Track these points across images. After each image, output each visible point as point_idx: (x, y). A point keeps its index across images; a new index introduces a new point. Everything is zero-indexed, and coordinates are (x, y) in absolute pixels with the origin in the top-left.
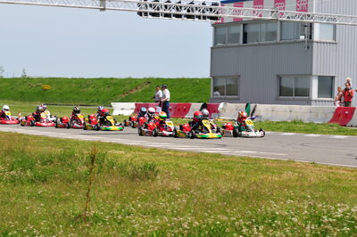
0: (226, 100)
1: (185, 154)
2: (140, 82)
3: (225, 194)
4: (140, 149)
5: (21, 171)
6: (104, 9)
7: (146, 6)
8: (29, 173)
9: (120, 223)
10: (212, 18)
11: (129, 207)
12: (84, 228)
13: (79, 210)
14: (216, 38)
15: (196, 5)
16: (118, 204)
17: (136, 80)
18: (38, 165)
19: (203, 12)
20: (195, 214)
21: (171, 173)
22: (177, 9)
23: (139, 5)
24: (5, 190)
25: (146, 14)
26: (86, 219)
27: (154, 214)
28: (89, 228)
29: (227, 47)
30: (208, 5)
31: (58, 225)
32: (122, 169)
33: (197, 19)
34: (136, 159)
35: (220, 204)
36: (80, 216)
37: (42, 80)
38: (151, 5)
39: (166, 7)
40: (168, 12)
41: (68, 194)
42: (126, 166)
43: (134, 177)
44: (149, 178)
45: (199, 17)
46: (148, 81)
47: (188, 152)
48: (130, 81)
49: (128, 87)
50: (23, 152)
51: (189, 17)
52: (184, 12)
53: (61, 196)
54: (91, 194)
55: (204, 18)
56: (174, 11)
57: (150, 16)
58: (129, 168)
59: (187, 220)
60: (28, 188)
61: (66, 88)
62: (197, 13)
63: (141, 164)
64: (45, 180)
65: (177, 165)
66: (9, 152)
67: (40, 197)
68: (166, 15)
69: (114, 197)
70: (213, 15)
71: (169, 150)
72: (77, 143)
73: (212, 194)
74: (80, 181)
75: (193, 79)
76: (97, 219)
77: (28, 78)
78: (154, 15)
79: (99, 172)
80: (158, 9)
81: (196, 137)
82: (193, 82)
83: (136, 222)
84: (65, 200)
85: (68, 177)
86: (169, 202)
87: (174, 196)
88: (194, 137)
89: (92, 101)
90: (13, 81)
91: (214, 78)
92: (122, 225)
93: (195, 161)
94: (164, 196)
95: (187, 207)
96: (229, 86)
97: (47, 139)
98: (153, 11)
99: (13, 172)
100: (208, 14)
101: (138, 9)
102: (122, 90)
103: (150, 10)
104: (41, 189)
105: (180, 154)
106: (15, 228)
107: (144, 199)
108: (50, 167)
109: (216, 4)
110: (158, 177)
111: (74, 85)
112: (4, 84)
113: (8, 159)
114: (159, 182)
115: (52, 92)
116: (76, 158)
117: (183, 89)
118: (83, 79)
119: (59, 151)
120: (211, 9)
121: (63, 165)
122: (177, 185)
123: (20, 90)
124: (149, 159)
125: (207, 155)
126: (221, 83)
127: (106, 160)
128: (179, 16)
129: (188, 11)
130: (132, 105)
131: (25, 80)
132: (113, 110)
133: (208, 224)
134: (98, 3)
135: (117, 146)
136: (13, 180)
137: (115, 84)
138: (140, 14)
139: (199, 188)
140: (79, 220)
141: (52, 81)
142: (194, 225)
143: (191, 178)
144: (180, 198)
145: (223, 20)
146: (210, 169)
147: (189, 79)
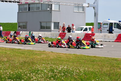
0: (22, 30)
1: (8, 49)
3: (22, 62)
10: (18, 2)
14: (19, 9)
20: (11, 69)
21: (4, 56)
29: (23, 12)
33: (13, 3)
35: (20, 66)
51: (10, 2)
59: (9, 71)
65: (6, 53)
68: (2, 1)
71: (3, 48)
73: (17, 63)
75: (11, 23)
86: (3, 65)
87: (4, 63)
88: (79, 48)
91: (19, 23)
94: (1, 63)
95: (9, 67)
96: (24, 25)
100: (16, 1)
122: (6, 59)
125: (16, 49)
126: (21, 24)
128: (6, 1)
133: (16, 73)
139: (13, 61)
142: (11, 73)
143: (10, 57)
144: (6, 64)
145: (21, 3)
146: (17, 54)
147: (10, 23)
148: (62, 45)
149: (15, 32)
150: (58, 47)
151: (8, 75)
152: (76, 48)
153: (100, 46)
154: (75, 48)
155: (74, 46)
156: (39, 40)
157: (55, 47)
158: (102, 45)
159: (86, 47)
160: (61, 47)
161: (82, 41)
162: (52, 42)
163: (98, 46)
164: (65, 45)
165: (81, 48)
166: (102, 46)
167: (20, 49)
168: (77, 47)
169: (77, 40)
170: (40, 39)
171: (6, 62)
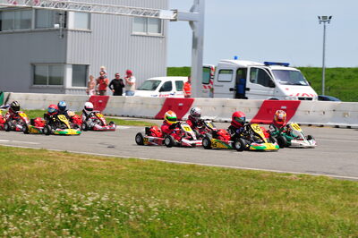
81: (248, 149)
88: (243, 149)
148: (183, 140)
150: (171, 145)
152: (234, 148)
153: (306, 143)
154: (229, 149)
155: (227, 144)
156: (87, 119)
157: (160, 145)
158: (309, 138)
159: (267, 145)
160: (180, 145)
161: (252, 126)
162: (146, 129)
163: (300, 142)
164: (191, 139)
165: (252, 148)
166: (312, 143)
168: (238, 146)
169: (232, 122)
170: (88, 117)
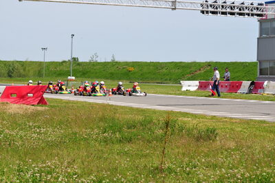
0: (269, 79)
1: (237, 121)
2: (202, 65)
3: (269, 151)
4: (204, 117)
5: (112, 133)
6: (175, 9)
7: (208, 6)
8: (118, 135)
9: (188, 174)
10: (258, 15)
11: (195, 161)
12: (160, 178)
13: (156, 163)
14: (262, 31)
15: (246, 5)
16: (187, 159)
17: (199, 64)
18: (125, 129)
19: (252, 10)
20: (246, 168)
21: (228, 136)
22: (232, 8)
23: (202, 5)
24: (100, 148)
25: (207, 12)
26: (162, 171)
27: (215, 166)
28: (164, 178)
29: (270, 37)
30: (255, 5)
31: (140, 175)
32: (189, 132)
33: (246, 16)
34: (200, 125)
35: (266, 159)
36: (157, 168)
37: (127, 64)
38: (211, 6)
39: (223, 6)
40: (224, 10)
41: (148, 151)
42: (192, 130)
43: (198, 139)
44: (210, 140)
45: (248, 15)
46: (209, 64)
47: (240, 119)
48: (194, 64)
49: (193, 69)
50: (113, 119)
51: (240, 14)
52: (237, 10)
53: (143, 152)
54: (166, 151)
55: (253, 15)
56: (229, 10)
57: (210, 14)
58: (195, 132)
59: (240, 172)
60: (117, 147)
61: (145, 70)
62: (246, 11)
63: (204, 128)
64: (130, 141)
65: (232, 129)
66: (102, 119)
67: (126, 153)
68: (223, 13)
69: (184, 154)
70: (259, 13)
71: (226, 118)
72: (155, 112)
74: (157, 141)
75: (243, 63)
76: (170, 170)
77: (117, 62)
78: (213, 13)
79: (172, 134)
80: (217, 8)
82: (243, 65)
83: (201, 173)
84: (146, 156)
85: (148, 138)
86: (226, 158)
87: (230, 153)
89: (166, 80)
90: (105, 64)
91: (260, 62)
92: (190, 176)
93: (246, 126)
94: (222, 153)
95: (240, 162)
96: (271, 68)
97: (131, 109)
98: (213, 10)
99: (106, 134)
100: (255, 12)
101: (201, 8)
102: (189, 71)
103: (210, 9)
104: (127, 147)
105: (234, 121)
106: (107, 177)
107: (207, 155)
108: (134, 131)
109: (261, 4)
110: (217, 138)
111: (151, 67)
112: (98, 67)
113: (102, 124)
114: (218, 143)
115: (135, 73)
116: (154, 124)
117: (236, 70)
118: (158, 63)
119: (140, 118)
120: (258, 9)
121: (144, 129)
122: (232, 145)
123: (110, 71)
124: (211, 125)
125: (255, 121)
126: (266, 65)
127: (177, 125)
128: (232, 14)
129: (240, 10)
130: (197, 83)
131: (114, 64)
132: (182, 87)
133: (256, 175)
134: (171, 4)
135: (186, 114)
136: (106, 141)
137: (183, 67)
138: (203, 12)
139: (249, 147)
140: (156, 171)
141: (135, 64)
142: (246, 176)
143: (243, 139)
144: (234, 154)
145: (266, 16)
146: (258, 132)
147: (240, 63)
149: (252, 84)
151: (238, 179)
167: (264, 122)
171: (233, 150)
